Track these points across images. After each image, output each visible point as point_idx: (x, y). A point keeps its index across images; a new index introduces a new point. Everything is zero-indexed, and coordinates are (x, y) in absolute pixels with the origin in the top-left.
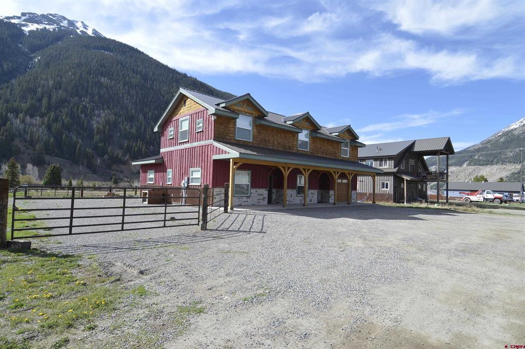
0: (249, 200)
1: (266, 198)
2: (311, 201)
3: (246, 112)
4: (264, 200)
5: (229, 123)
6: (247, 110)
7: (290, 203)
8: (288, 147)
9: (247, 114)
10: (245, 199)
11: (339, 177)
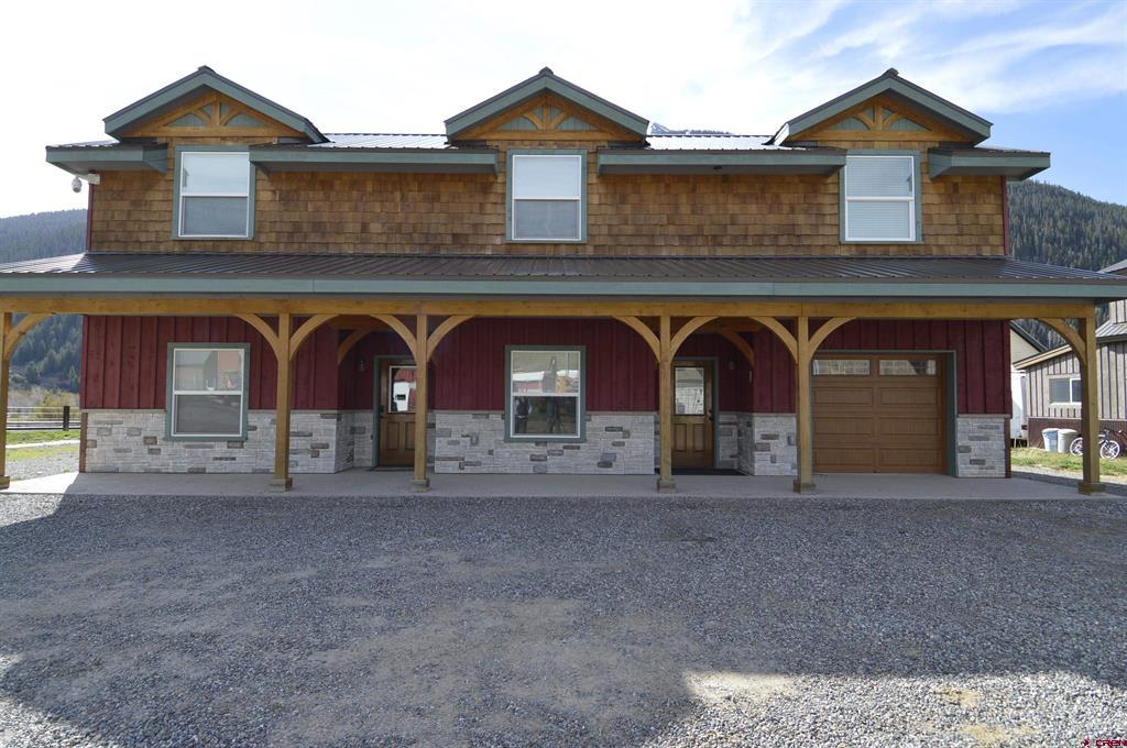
0: (239, 454)
1: (326, 446)
2: (608, 464)
3: (224, 138)
4: (316, 455)
5: (149, 187)
6: (225, 131)
7: (468, 469)
8: (448, 240)
9: (230, 144)
10: (221, 449)
11: (825, 344)
